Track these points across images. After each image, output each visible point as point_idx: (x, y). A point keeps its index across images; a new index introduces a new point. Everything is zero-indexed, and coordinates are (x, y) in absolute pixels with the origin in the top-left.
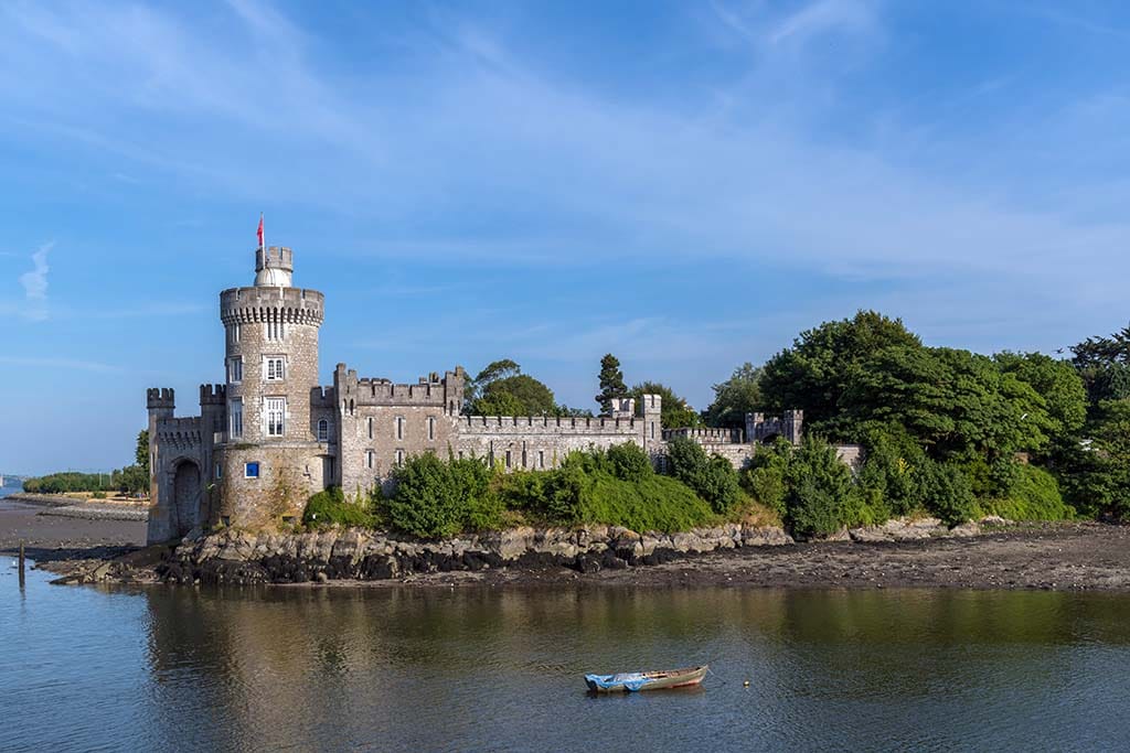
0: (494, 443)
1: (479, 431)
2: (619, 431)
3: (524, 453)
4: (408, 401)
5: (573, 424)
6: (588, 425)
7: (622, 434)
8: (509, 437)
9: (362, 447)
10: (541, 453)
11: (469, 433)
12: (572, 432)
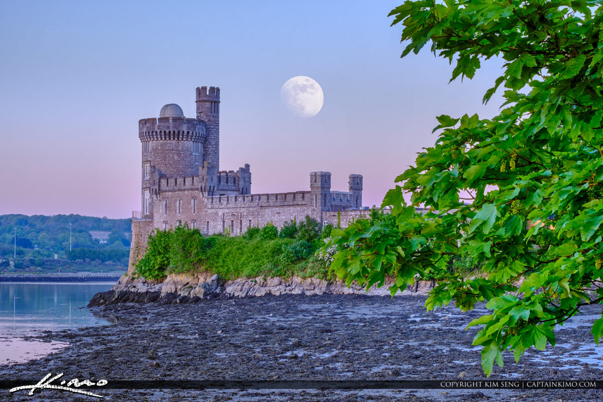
0: (225, 215)
1: (217, 207)
2: (295, 203)
3: (241, 221)
4: (183, 188)
5: (268, 199)
6: (277, 199)
7: (298, 205)
8: (232, 210)
9: (162, 220)
10: (250, 221)
11: (212, 208)
12: (267, 204)
